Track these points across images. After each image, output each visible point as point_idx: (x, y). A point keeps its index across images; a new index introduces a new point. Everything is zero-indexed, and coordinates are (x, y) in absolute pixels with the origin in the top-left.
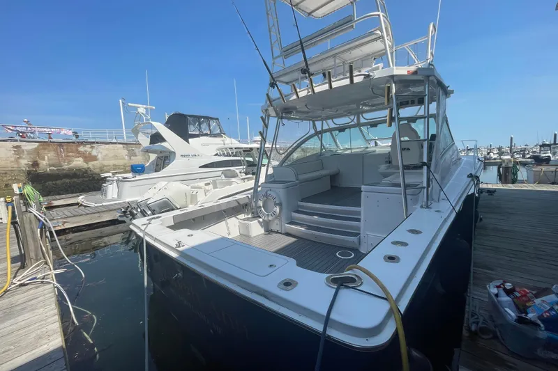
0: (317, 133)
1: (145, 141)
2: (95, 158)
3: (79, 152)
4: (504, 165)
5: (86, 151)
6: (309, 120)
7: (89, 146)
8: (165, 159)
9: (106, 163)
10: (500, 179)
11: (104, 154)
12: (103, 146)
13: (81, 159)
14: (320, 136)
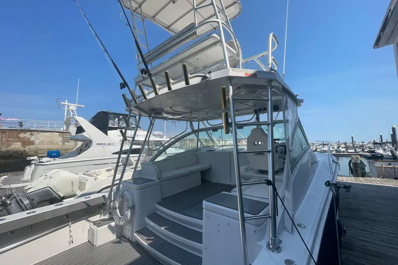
0: (194, 132)
1: (73, 130)
2: (32, 143)
3: (19, 138)
4: (353, 161)
5: (25, 137)
6: (187, 121)
7: (29, 133)
9: (41, 147)
10: (352, 173)
11: (40, 140)
12: (42, 134)
13: (19, 144)
14: (197, 134)
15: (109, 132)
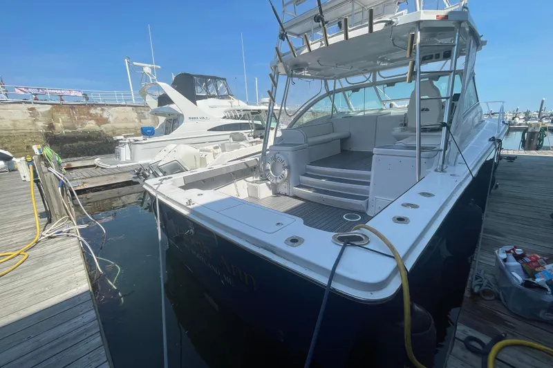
0: (329, 93)
1: (153, 103)
2: (106, 121)
3: (91, 115)
4: (530, 130)
5: (97, 114)
6: (322, 79)
7: (99, 108)
8: (174, 121)
9: (117, 125)
11: (114, 117)
12: (113, 109)
13: (93, 122)
14: (332, 96)
15: (198, 102)
